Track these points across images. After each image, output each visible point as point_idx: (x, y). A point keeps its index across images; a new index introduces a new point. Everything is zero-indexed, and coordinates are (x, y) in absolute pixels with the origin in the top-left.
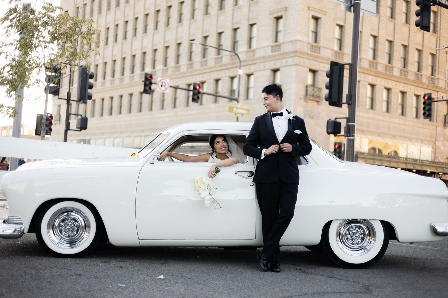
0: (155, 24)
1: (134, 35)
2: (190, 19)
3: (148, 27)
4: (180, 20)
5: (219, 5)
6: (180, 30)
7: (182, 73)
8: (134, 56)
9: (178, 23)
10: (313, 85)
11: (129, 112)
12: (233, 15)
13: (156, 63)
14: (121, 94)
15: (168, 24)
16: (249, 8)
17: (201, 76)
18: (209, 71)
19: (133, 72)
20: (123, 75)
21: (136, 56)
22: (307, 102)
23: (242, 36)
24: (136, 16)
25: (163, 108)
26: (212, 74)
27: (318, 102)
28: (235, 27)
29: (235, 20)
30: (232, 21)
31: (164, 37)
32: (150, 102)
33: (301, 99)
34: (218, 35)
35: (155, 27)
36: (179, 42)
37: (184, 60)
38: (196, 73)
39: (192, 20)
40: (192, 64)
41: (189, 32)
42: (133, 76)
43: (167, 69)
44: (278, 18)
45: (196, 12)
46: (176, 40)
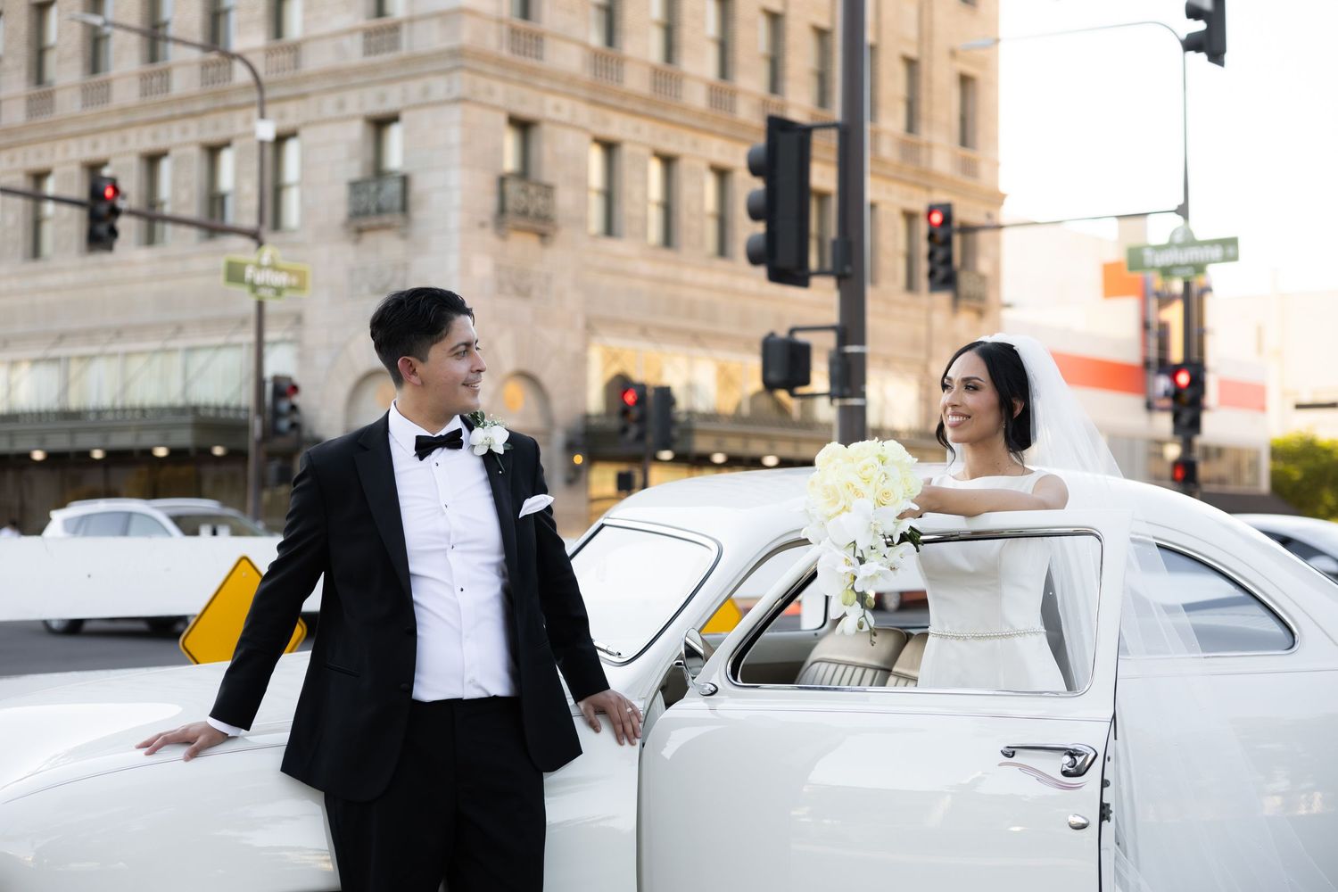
10: (524, 173)
17: (87, 141)
18: (117, 121)
22: (503, 237)
26: (132, 134)
27: (543, 236)
38: (67, 129)
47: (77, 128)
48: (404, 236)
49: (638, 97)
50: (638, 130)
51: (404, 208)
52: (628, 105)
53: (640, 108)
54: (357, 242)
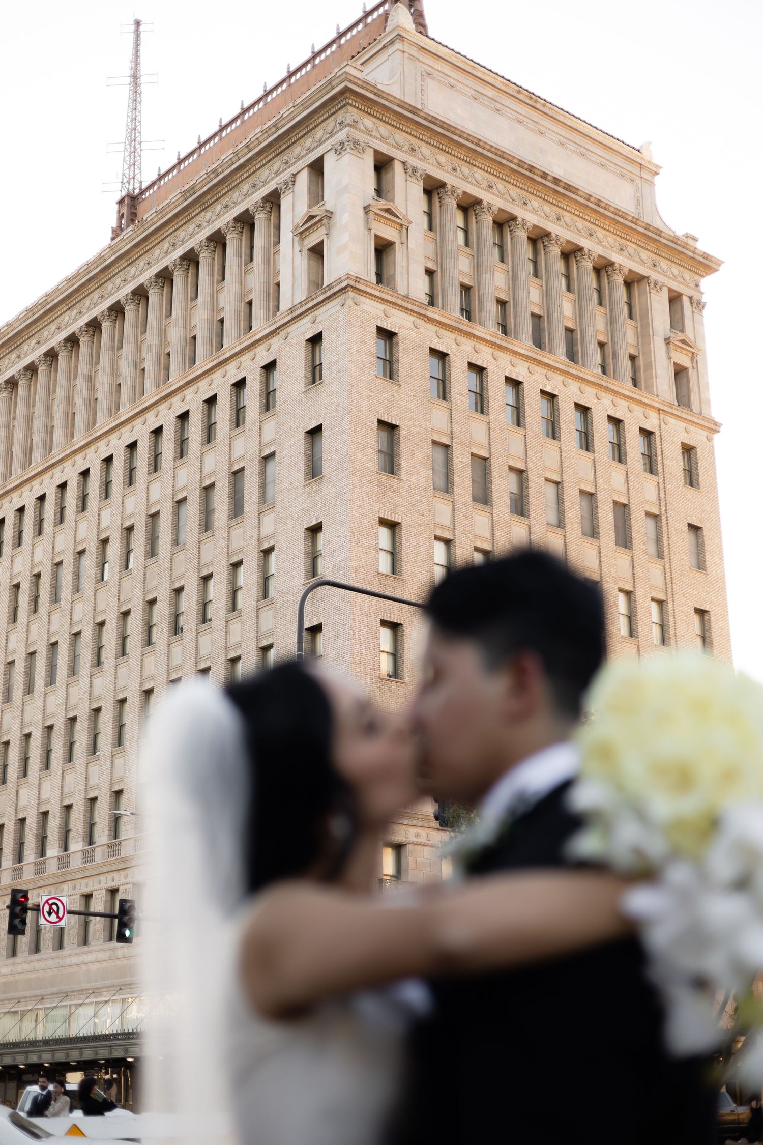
0: (67, 748)
1: (22, 775)
3: (53, 756)
4: (119, 741)
6: (118, 762)
7: (124, 860)
8: (23, 821)
9: (114, 746)
11: (10, 952)
13: (71, 834)
15: (94, 749)
19: (19, 858)
21: (27, 822)
24: (26, 731)
25: (85, 942)
31: (87, 779)
35: (67, 757)
36: (117, 788)
37: (128, 829)
42: (21, 869)
43: (93, 851)
46: (111, 784)
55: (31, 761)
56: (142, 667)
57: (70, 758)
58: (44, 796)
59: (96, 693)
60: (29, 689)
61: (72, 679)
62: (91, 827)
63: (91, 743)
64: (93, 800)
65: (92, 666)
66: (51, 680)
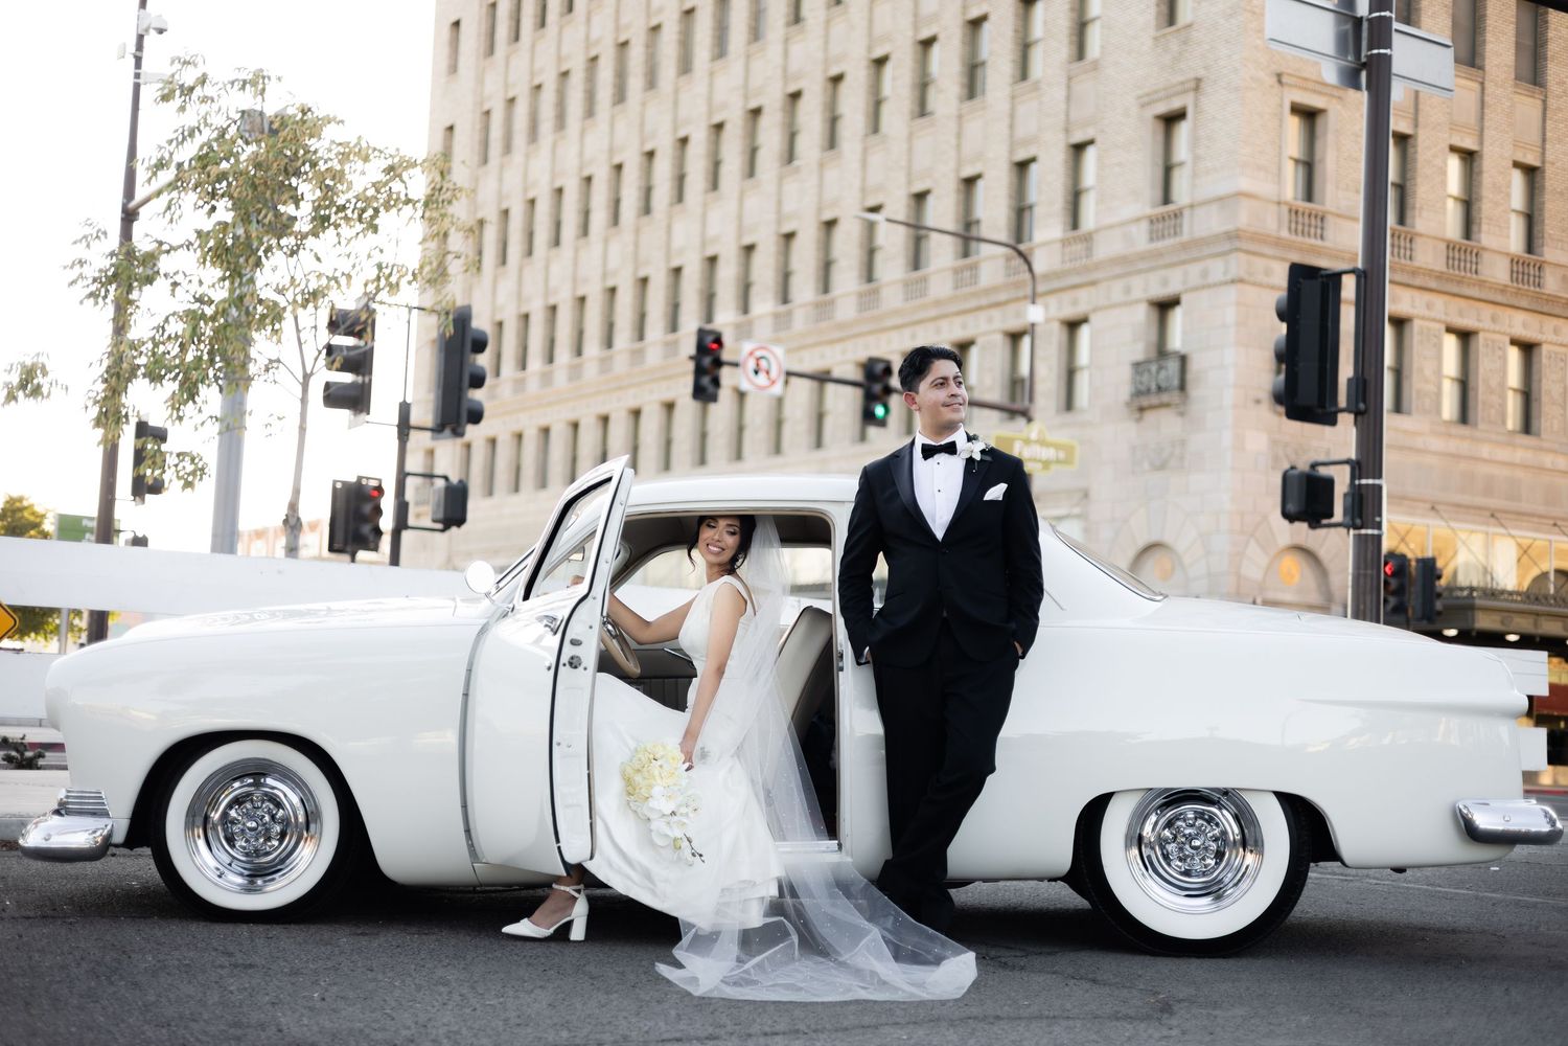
0: (747, 157)
1: (675, 199)
2: (866, 135)
3: (724, 170)
4: (832, 142)
5: (965, 80)
6: (831, 175)
7: (841, 326)
8: (678, 271)
9: (824, 150)
11: (662, 464)
12: (1012, 116)
13: (754, 291)
14: (633, 404)
15: (790, 155)
16: (1069, 87)
17: (907, 332)
18: (933, 313)
19: (673, 326)
20: (641, 337)
21: (686, 273)
22: (1280, 414)
23: (1047, 186)
24: (681, 134)
25: (777, 449)
26: (944, 324)
28: (1021, 155)
29: (1021, 132)
30: (1011, 136)
31: (779, 203)
32: (734, 429)
33: (1258, 402)
34: (962, 187)
35: (747, 169)
36: (828, 216)
37: (847, 278)
38: (889, 323)
39: (874, 139)
40: (876, 291)
41: (864, 179)
42: (675, 342)
43: (789, 313)
44: (1171, 120)
45: (885, 110)
46: (820, 210)
47: (898, 321)
48: (1182, 414)
49: (1430, 273)
50: (1429, 306)
51: (1182, 387)
52: (1418, 282)
53: (1433, 284)
54: (1139, 420)
55: (689, 180)
56: (871, 21)
57: (751, 170)
58: (712, 232)
59: (794, 66)
60: (685, 66)
61: (755, 47)
62: (785, 277)
63: (786, 147)
64: (789, 237)
65: (788, 24)
66: (720, 49)
